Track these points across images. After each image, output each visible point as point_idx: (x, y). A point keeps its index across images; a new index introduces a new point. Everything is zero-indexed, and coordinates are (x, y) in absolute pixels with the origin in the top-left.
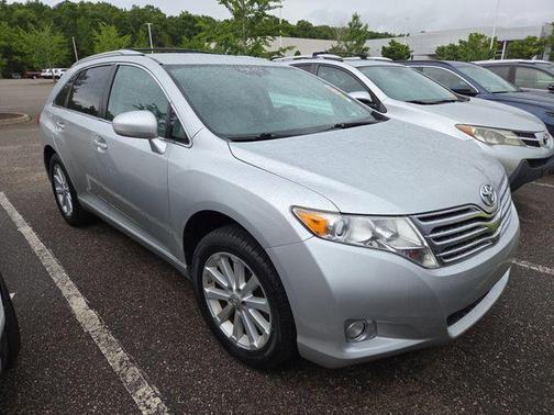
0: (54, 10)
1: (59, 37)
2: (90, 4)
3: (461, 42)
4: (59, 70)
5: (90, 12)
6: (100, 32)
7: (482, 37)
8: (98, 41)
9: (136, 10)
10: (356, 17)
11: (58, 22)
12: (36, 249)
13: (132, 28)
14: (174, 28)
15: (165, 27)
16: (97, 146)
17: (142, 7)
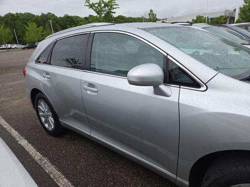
0: (4, 17)
1: (8, 30)
2: (21, 14)
3: (193, 20)
4: (9, 45)
5: (22, 18)
6: (28, 26)
7: (202, 17)
8: (27, 30)
9: (43, 15)
10: (151, 11)
11: (6, 23)
12: (37, 158)
13: (42, 23)
14: (62, 22)
15: (57, 22)
16: (86, 90)
17: (46, 13)
